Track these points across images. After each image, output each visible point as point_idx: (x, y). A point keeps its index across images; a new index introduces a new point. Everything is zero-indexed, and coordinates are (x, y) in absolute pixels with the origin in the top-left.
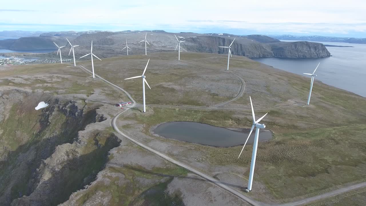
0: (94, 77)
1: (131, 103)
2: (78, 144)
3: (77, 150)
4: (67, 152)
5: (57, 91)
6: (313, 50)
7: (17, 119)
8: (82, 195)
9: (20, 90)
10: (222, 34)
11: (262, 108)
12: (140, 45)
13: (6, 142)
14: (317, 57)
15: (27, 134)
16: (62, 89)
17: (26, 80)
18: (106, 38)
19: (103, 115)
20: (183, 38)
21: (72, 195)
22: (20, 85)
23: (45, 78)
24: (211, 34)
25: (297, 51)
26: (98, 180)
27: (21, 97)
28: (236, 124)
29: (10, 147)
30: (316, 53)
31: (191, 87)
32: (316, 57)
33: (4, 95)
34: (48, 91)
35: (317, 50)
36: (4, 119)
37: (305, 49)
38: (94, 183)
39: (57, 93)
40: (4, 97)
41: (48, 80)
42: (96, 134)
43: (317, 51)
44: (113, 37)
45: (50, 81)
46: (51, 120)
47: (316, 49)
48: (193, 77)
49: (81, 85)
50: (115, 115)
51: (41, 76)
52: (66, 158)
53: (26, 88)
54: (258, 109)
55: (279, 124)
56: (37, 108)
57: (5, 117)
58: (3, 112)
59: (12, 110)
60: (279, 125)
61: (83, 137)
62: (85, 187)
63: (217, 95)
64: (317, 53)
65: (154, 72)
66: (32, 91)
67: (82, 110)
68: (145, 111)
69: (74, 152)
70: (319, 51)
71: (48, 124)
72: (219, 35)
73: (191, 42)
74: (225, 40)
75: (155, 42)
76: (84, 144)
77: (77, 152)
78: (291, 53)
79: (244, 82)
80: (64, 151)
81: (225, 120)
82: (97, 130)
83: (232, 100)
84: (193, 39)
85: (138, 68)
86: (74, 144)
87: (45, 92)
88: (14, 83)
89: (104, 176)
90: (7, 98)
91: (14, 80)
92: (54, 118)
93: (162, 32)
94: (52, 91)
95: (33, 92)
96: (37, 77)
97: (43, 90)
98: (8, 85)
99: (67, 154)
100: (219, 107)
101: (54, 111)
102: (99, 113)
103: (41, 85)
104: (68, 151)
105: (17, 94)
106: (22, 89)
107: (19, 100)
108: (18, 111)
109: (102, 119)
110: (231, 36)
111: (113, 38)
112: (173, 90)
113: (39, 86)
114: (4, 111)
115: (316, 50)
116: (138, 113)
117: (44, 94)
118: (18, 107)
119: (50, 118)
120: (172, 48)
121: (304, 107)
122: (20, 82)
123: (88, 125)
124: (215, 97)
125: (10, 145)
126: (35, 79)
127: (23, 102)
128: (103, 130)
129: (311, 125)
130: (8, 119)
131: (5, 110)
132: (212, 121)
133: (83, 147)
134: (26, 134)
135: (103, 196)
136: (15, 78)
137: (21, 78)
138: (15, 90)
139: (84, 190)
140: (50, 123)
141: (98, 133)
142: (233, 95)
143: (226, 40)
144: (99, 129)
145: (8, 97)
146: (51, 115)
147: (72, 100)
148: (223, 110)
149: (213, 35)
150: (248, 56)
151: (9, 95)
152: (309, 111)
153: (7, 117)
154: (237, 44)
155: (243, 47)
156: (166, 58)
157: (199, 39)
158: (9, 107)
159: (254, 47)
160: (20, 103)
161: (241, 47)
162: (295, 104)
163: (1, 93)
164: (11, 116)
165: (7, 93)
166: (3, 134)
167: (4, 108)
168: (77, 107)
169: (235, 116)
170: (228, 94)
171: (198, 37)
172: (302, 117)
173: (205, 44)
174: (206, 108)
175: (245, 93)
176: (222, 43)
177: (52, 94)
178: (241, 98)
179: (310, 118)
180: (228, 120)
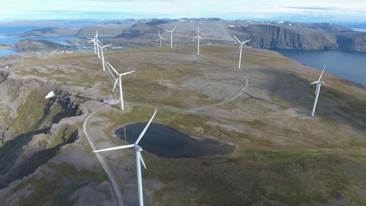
0: (104, 70)
1: (116, 100)
2: (49, 135)
3: (47, 141)
4: (40, 142)
7: (30, 105)
8: (17, 185)
10: (283, 22)
11: (246, 117)
13: (18, 125)
15: (34, 120)
16: (72, 81)
17: (49, 70)
18: (157, 27)
19: (83, 110)
20: (234, 27)
21: (12, 183)
22: (42, 75)
23: (65, 69)
24: (270, 22)
26: (35, 173)
27: (38, 86)
28: (203, 132)
29: (20, 129)
31: (185, 85)
34: (59, 82)
36: (21, 105)
38: (30, 176)
39: (65, 84)
41: (65, 71)
42: (66, 128)
45: (66, 72)
46: (52, 109)
48: (194, 74)
49: (89, 77)
50: (93, 111)
51: (62, 67)
52: (38, 146)
53: (44, 78)
54: (241, 116)
55: (251, 138)
56: (47, 97)
57: (22, 102)
59: (30, 97)
60: (251, 139)
61: (55, 130)
62: (23, 178)
63: (207, 97)
65: (161, 67)
66: (47, 80)
67: (73, 103)
68: (123, 109)
69: (45, 142)
71: (49, 112)
72: (279, 23)
73: (242, 31)
74: (280, 29)
75: (203, 31)
76: (55, 136)
77: (47, 143)
79: (248, 84)
80: (38, 140)
81: (195, 126)
82: (68, 124)
83: (217, 105)
84: (244, 28)
85: (150, 62)
86: (46, 135)
87: (57, 82)
88: (38, 72)
89: (41, 171)
90: (27, 86)
91: (40, 69)
92: (54, 108)
93: (218, 19)
95: (48, 82)
96: (59, 68)
98: (33, 74)
99: (40, 144)
100: (199, 111)
101: (55, 101)
102: (80, 108)
103: (57, 76)
104: (41, 140)
105: (36, 83)
106: (41, 79)
107: (36, 88)
108: (33, 98)
109: (81, 113)
110: (292, 24)
111: (163, 27)
112: (165, 88)
113: (55, 77)
114: (22, 97)
116: (116, 110)
117: (56, 84)
118: (34, 95)
119: (52, 107)
120: (219, 37)
122: (43, 72)
123: (63, 119)
124: (203, 99)
125: (20, 128)
126: (56, 69)
127: (38, 91)
128: (73, 125)
129: (293, 142)
130: (24, 105)
133: (53, 139)
135: (29, 189)
136: (42, 68)
137: (46, 68)
138: (35, 79)
139: (22, 180)
141: (67, 128)
142: (224, 98)
144: (71, 124)
145: (28, 85)
146: (53, 105)
147: (70, 93)
148: (201, 115)
149: (271, 23)
150: (305, 48)
151: (29, 84)
152: (306, 124)
153: (24, 102)
154: (294, 34)
155: (300, 37)
156: (187, 52)
157: (250, 28)
158: (27, 94)
159: (315, 37)
160: (36, 91)
161: (298, 37)
162: (295, 114)
163: (24, 81)
164: (27, 102)
165: (28, 81)
166: (18, 118)
167: (24, 95)
168: (70, 99)
169: (208, 123)
170: (219, 97)
171: (249, 26)
172: (291, 131)
173: (256, 34)
174: (185, 111)
175: (240, 97)
176: (276, 33)
177: (61, 85)
178: (232, 102)
179: (299, 134)
180: (198, 126)
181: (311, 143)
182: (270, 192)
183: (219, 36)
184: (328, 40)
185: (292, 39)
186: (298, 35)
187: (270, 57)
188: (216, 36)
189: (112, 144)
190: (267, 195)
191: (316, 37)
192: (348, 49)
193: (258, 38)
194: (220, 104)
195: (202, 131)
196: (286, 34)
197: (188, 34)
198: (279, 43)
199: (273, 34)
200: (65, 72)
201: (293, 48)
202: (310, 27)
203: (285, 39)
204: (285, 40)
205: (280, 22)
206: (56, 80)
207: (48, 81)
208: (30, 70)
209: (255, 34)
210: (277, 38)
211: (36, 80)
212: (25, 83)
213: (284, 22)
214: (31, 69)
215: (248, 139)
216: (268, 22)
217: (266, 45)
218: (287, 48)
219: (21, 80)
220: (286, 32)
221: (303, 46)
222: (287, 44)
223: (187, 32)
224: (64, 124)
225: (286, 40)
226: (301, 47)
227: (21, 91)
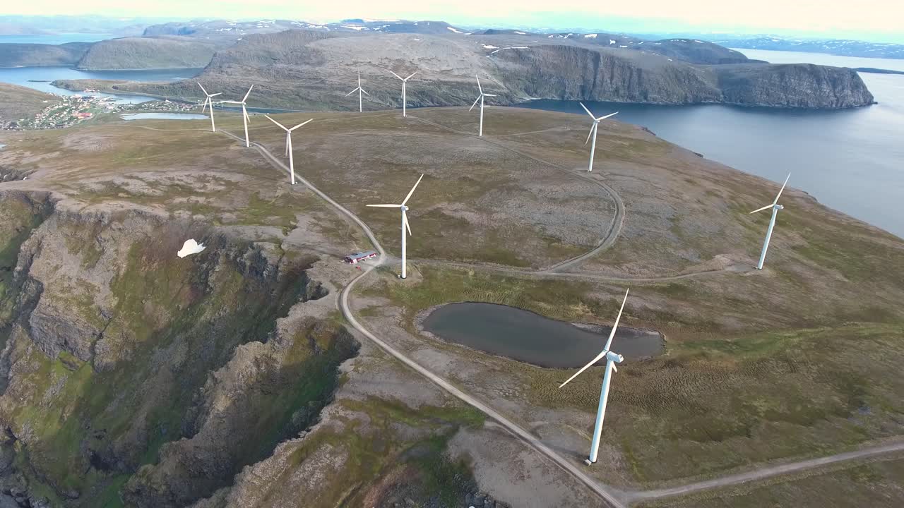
0: (293, 183)
1: (375, 256)
2: (277, 344)
3: (274, 356)
4: (256, 359)
5: (219, 215)
6: (826, 88)
7: (143, 274)
8: (295, 448)
9: (146, 213)
10: (595, 36)
11: (652, 278)
12: (386, 67)
13: (127, 324)
14: (836, 106)
15: (166, 309)
16: (229, 211)
17: (151, 184)
18: (306, 48)
19: (321, 283)
20: (495, 49)
21: (279, 448)
22: (144, 198)
23: (192, 182)
24: (567, 34)
25: (785, 89)
26: (323, 423)
27: (148, 228)
28: (590, 314)
29: (134, 334)
30: (835, 96)
31: (503, 216)
32: (834, 106)
33: (114, 223)
34: (200, 216)
35: (840, 87)
36: (118, 275)
37: (806, 87)
38: (316, 428)
39: (220, 220)
40: (113, 226)
41: (197, 186)
42: (310, 326)
43: (837, 90)
44: (322, 45)
45: (200, 188)
46: (214, 282)
47: (834, 87)
48: (508, 188)
49: (268, 202)
50: (344, 284)
51: (181, 175)
52: (254, 369)
53: (155, 207)
54: (643, 278)
55: (681, 319)
56: (182, 254)
57: (119, 269)
58: (115, 259)
59: (134, 255)
60: (681, 322)
61: (287, 331)
62: (299, 434)
63: (559, 240)
64: (838, 95)
66: (168, 213)
67: (277, 267)
68: (404, 276)
69: (269, 360)
70: (843, 89)
71: (208, 290)
72: (586, 36)
73: (514, 60)
74: (600, 56)
75: (423, 59)
76: (288, 344)
77: (275, 360)
78: (768, 95)
79: (624, 207)
80: (252, 357)
81: (569, 303)
82: (313, 318)
83: (588, 256)
84: (517, 51)
85: (387, 158)
86: (268, 345)
87: (194, 217)
88: (127, 192)
89: (333, 417)
90: (120, 229)
91: (127, 184)
92: (218, 279)
94: (209, 217)
95: (172, 217)
96: (173, 179)
97: (190, 213)
98: (116, 197)
99: (257, 363)
100: (560, 271)
101: (218, 264)
102: (312, 279)
103: (184, 200)
104: (259, 357)
105: (139, 219)
106: (146, 209)
107: (144, 233)
108: (144, 258)
109: (319, 293)
110: (616, 41)
111: (323, 49)
112: (463, 224)
113: (181, 203)
114: (115, 256)
115: (836, 87)
116: (390, 280)
117: (193, 221)
118: (143, 250)
119: (212, 278)
120: (464, 76)
121: (748, 274)
122: (141, 191)
123: (293, 307)
124: (553, 244)
125: (134, 330)
126: (169, 182)
127: (152, 240)
128: (324, 318)
129: (751, 322)
130: (126, 275)
131: (117, 254)
132: (542, 304)
133: (286, 351)
134: (162, 308)
135: (332, 453)
136: (129, 181)
137: (141, 179)
138: (135, 210)
139: (300, 440)
140: (211, 289)
141: (315, 325)
142: (593, 240)
143: (601, 58)
144: (317, 316)
145: (121, 227)
146: (213, 272)
147: (255, 244)
148: (568, 279)
149: (570, 37)
150: (654, 99)
151: (124, 223)
152: (757, 285)
153: (123, 270)
154: (629, 68)
155: (644, 75)
156: (451, 130)
157: (533, 53)
158: (125, 248)
159: (674, 76)
160: (147, 241)
161: (640, 76)
162: (730, 266)
163: (106, 216)
164: (132, 269)
165: (120, 217)
166: (119, 306)
167: (116, 250)
168: (265, 258)
169: (592, 295)
170: (583, 239)
171: (531, 47)
172: (738, 301)
173: (548, 67)
174: (531, 273)
175: (621, 237)
176: (591, 66)
177: (210, 222)
178: (611, 248)
179: (754, 306)
180: (576, 304)
181: (778, 320)
182: (764, 409)
183: (463, 72)
184: (702, 83)
185: (627, 80)
186: (639, 71)
187: (632, 139)
188: (456, 73)
189: (440, 352)
190: (762, 415)
191: (676, 76)
192: (741, 101)
193: (551, 76)
194: (591, 254)
195: (588, 312)
196: (613, 68)
197: (387, 66)
198: (598, 88)
199: (585, 67)
200: (198, 190)
201: (629, 101)
202: (655, 48)
203: (612, 79)
204: (611, 83)
205: (590, 36)
206: (189, 210)
207: (170, 216)
208: (102, 187)
209: (545, 68)
210: (595, 79)
211: (139, 214)
212: (111, 222)
213: (598, 34)
214: (103, 183)
215: (676, 321)
216: (564, 35)
217: (571, 94)
218: (618, 100)
219: (96, 215)
220: (613, 64)
221: (651, 96)
222: (617, 91)
223: (386, 61)
224: (302, 318)
225: (613, 81)
226: (646, 98)
227: (105, 241)
